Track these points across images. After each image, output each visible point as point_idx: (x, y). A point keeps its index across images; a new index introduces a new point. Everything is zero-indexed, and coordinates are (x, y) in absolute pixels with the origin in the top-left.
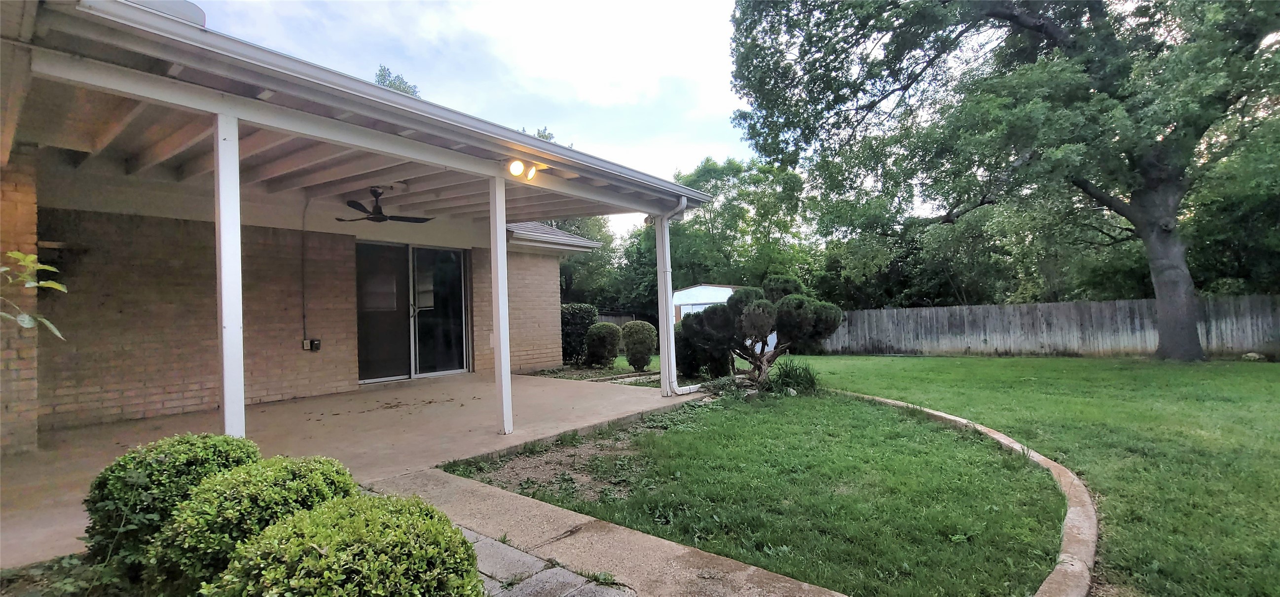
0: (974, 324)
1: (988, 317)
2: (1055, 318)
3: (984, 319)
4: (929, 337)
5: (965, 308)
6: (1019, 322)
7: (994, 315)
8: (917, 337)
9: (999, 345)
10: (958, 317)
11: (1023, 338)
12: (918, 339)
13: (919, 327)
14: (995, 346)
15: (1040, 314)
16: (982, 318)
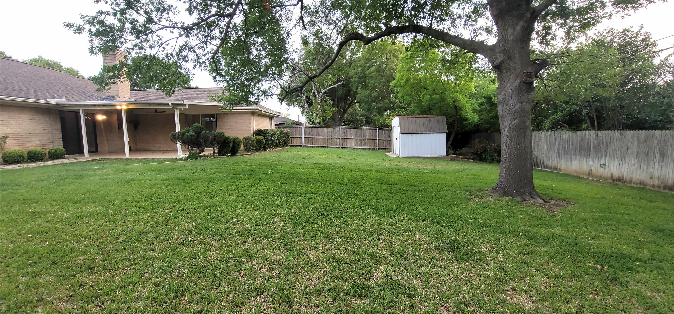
0: (598, 148)
1: (610, 143)
2: (669, 148)
3: (607, 144)
4: (566, 156)
5: (592, 133)
6: (635, 151)
7: (615, 141)
8: (558, 157)
9: (615, 171)
10: (586, 141)
11: (636, 166)
12: (559, 157)
13: (561, 148)
14: (612, 171)
15: (655, 142)
16: (604, 144)
